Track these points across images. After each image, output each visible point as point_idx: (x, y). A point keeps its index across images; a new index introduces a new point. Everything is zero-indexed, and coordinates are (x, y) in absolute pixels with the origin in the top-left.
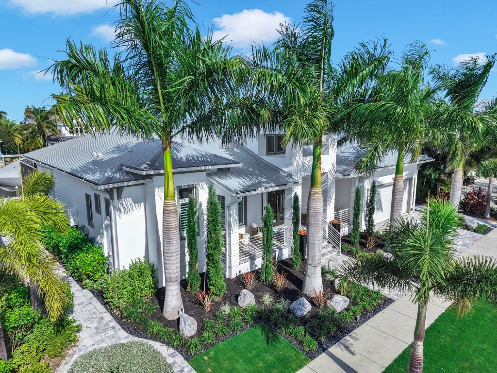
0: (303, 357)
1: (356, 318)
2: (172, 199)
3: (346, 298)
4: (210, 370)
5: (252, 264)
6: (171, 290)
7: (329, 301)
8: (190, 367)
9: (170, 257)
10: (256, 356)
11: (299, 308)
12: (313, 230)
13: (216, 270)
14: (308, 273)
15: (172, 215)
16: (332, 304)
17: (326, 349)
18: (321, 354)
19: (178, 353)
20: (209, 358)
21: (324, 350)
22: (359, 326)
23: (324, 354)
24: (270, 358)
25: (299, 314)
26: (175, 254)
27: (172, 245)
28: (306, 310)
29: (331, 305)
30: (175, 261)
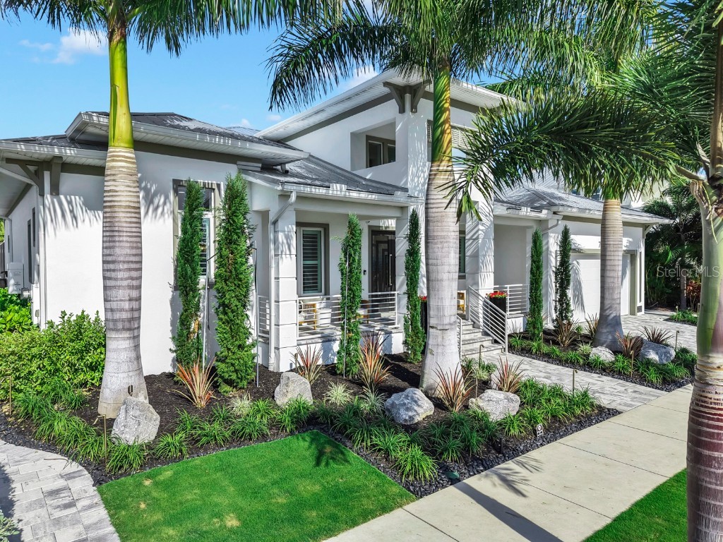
0: (396, 489)
1: (535, 431)
2: (122, 145)
3: (511, 395)
4: (143, 506)
5: (327, 350)
6: (115, 350)
7: (474, 400)
8: (98, 499)
9: (114, 270)
10: (275, 483)
11: (405, 404)
12: (436, 250)
13: (231, 328)
14: (430, 347)
15: (121, 178)
16: (481, 404)
17: (459, 480)
18: (443, 487)
19: (86, 472)
20: (156, 484)
21: (454, 481)
22: (542, 445)
23: (452, 490)
24: (309, 488)
25: (404, 415)
26: (126, 266)
27: (117, 244)
28: (420, 410)
29: (479, 407)
30: (125, 283)
